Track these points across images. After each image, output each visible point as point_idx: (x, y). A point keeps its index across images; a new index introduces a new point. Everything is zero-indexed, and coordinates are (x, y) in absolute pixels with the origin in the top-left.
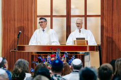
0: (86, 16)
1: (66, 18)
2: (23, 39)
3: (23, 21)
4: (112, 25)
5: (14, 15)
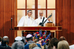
0: (47, 9)
1: (35, 10)
2: (9, 23)
3: (9, 12)
4: (62, 14)
5: (3, 8)
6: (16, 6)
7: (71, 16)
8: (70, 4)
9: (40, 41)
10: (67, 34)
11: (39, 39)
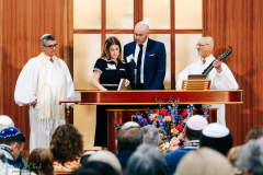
6: (70, 21)
7: (254, 54)
8: (252, 13)
9: (175, 141)
10: (242, 114)
11: (171, 134)
